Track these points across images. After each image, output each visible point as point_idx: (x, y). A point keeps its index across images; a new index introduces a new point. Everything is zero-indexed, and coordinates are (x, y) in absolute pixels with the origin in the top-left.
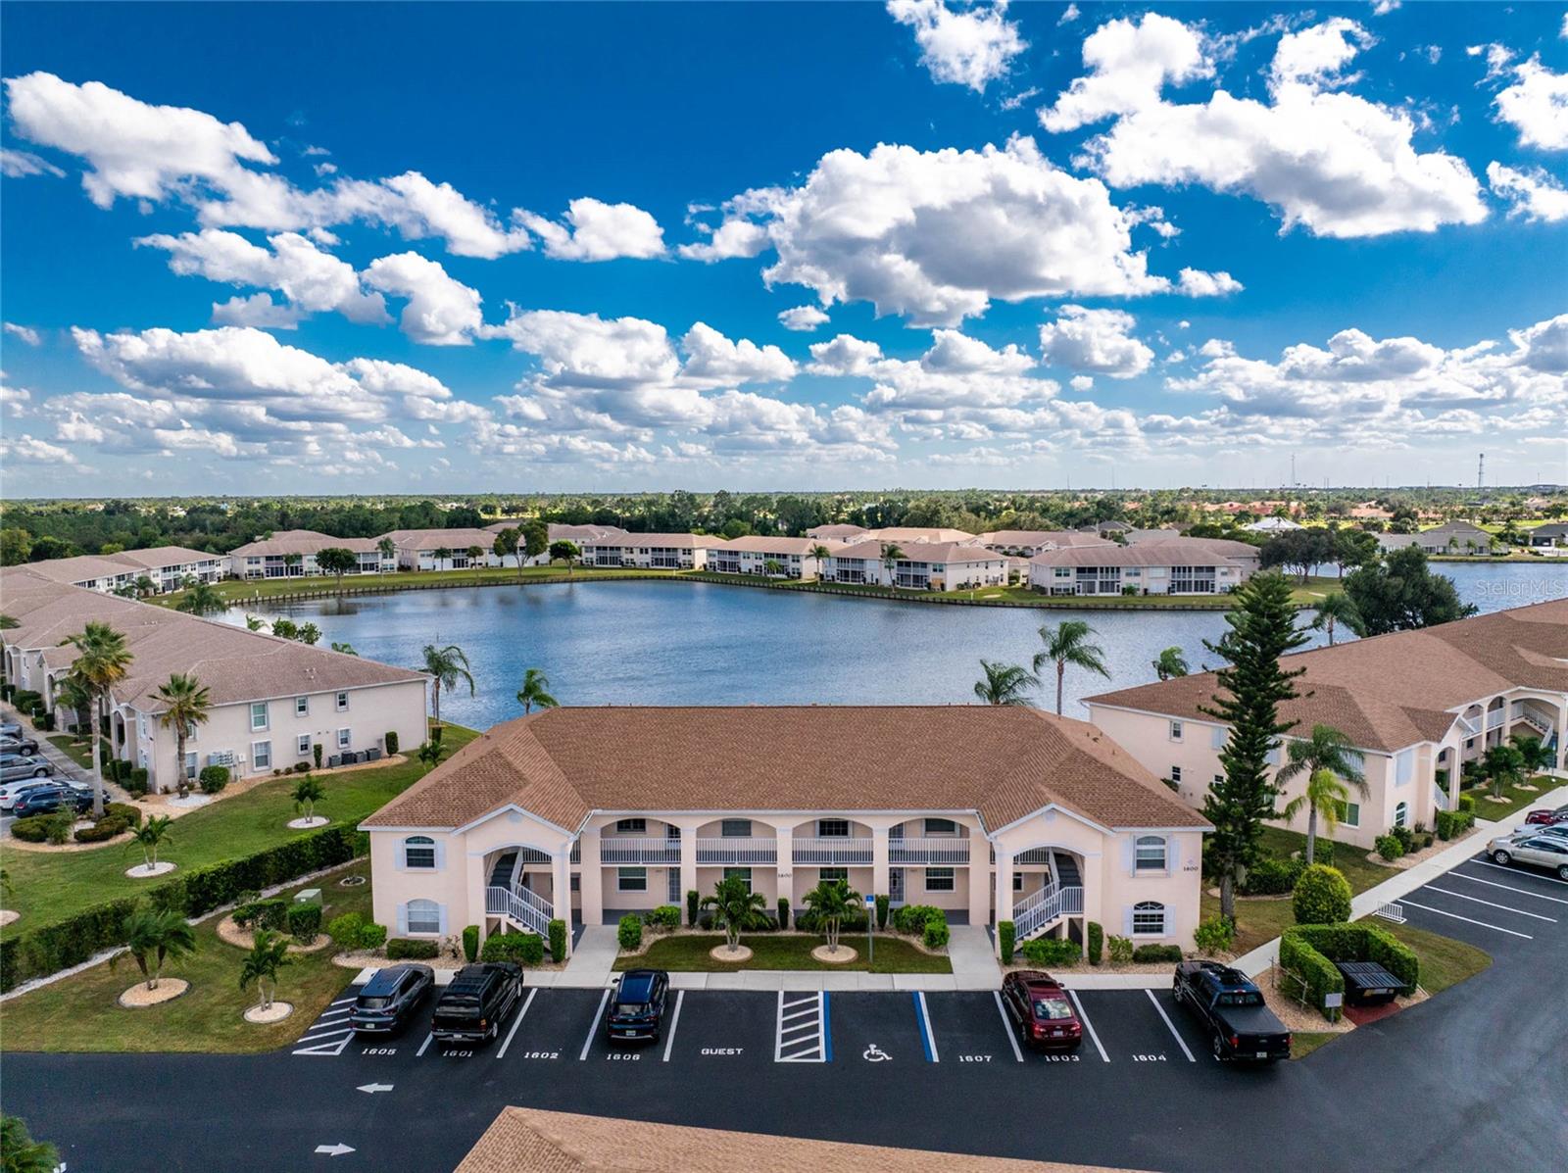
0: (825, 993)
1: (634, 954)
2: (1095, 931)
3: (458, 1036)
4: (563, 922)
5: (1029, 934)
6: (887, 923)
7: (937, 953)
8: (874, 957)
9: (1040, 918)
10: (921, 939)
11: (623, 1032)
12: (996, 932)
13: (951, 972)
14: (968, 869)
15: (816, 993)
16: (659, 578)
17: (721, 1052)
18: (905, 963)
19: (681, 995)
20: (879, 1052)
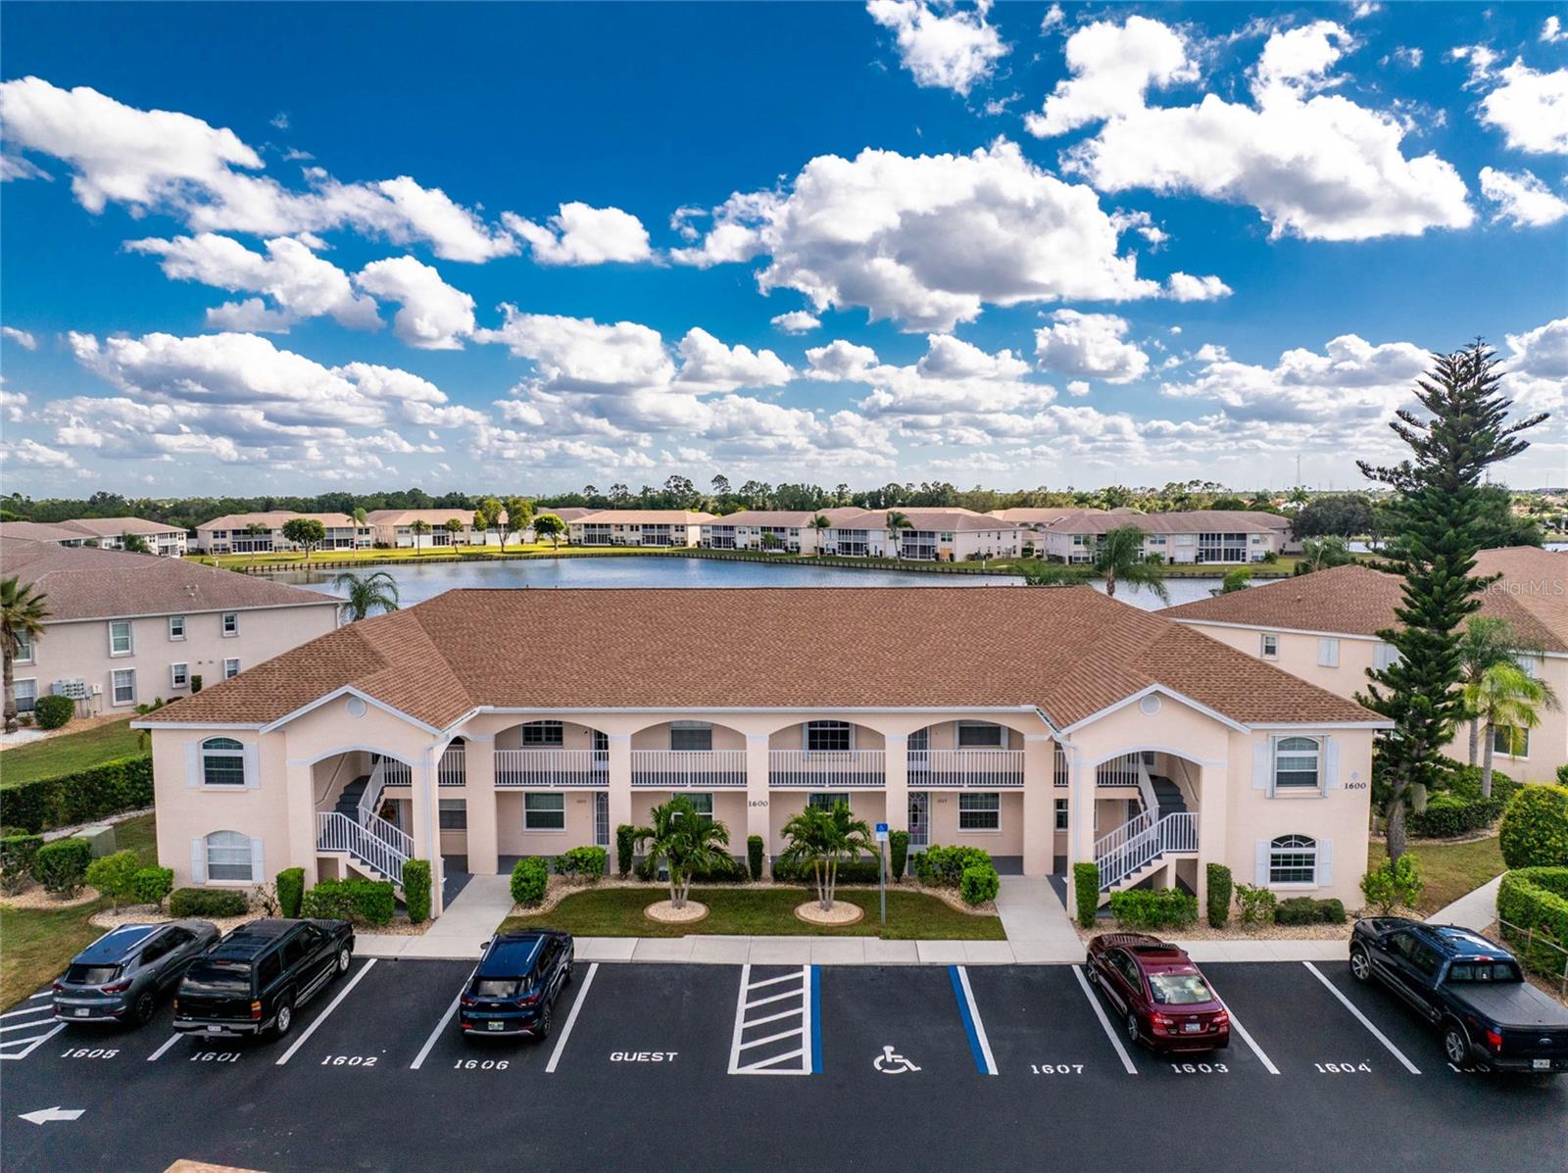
0: (814, 968)
1: (533, 912)
2: (1219, 878)
3: (214, 1029)
4: (426, 865)
5: (1118, 883)
6: (906, 872)
7: (980, 912)
8: (888, 917)
9: (1133, 861)
10: (955, 893)
11: (483, 1023)
12: (1070, 879)
13: (1005, 938)
14: (1022, 793)
15: (800, 968)
16: (650, 554)
17: (640, 1057)
18: (934, 926)
19: (593, 969)
20: (899, 1059)
